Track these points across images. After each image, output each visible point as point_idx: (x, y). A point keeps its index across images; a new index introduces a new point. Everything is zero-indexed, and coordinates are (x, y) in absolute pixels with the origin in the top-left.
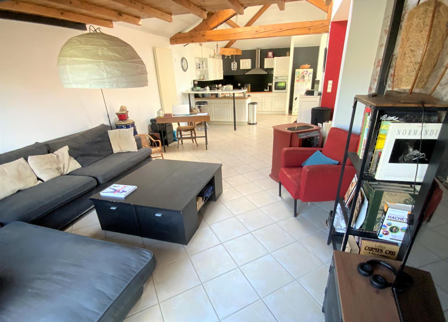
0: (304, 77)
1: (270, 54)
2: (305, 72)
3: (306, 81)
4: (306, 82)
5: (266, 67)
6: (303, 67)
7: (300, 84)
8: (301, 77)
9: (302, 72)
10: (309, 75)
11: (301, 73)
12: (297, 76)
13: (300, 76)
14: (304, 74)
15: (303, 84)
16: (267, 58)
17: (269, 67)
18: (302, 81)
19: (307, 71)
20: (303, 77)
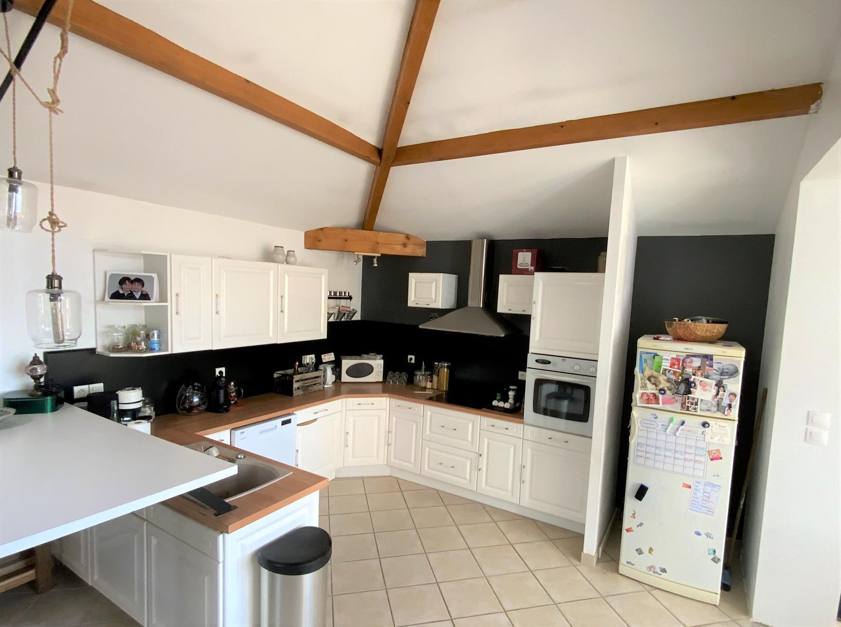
0: (688, 385)
1: (525, 258)
2: (697, 362)
3: (698, 407)
4: (699, 413)
5: (502, 307)
6: (680, 332)
7: (663, 417)
8: (669, 380)
9: (678, 360)
10: (718, 377)
11: (672, 365)
12: (648, 373)
13: (662, 378)
14: (689, 370)
15: (683, 423)
16: (509, 272)
17: (517, 310)
18: (677, 407)
19: (708, 357)
20: (682, 388)
